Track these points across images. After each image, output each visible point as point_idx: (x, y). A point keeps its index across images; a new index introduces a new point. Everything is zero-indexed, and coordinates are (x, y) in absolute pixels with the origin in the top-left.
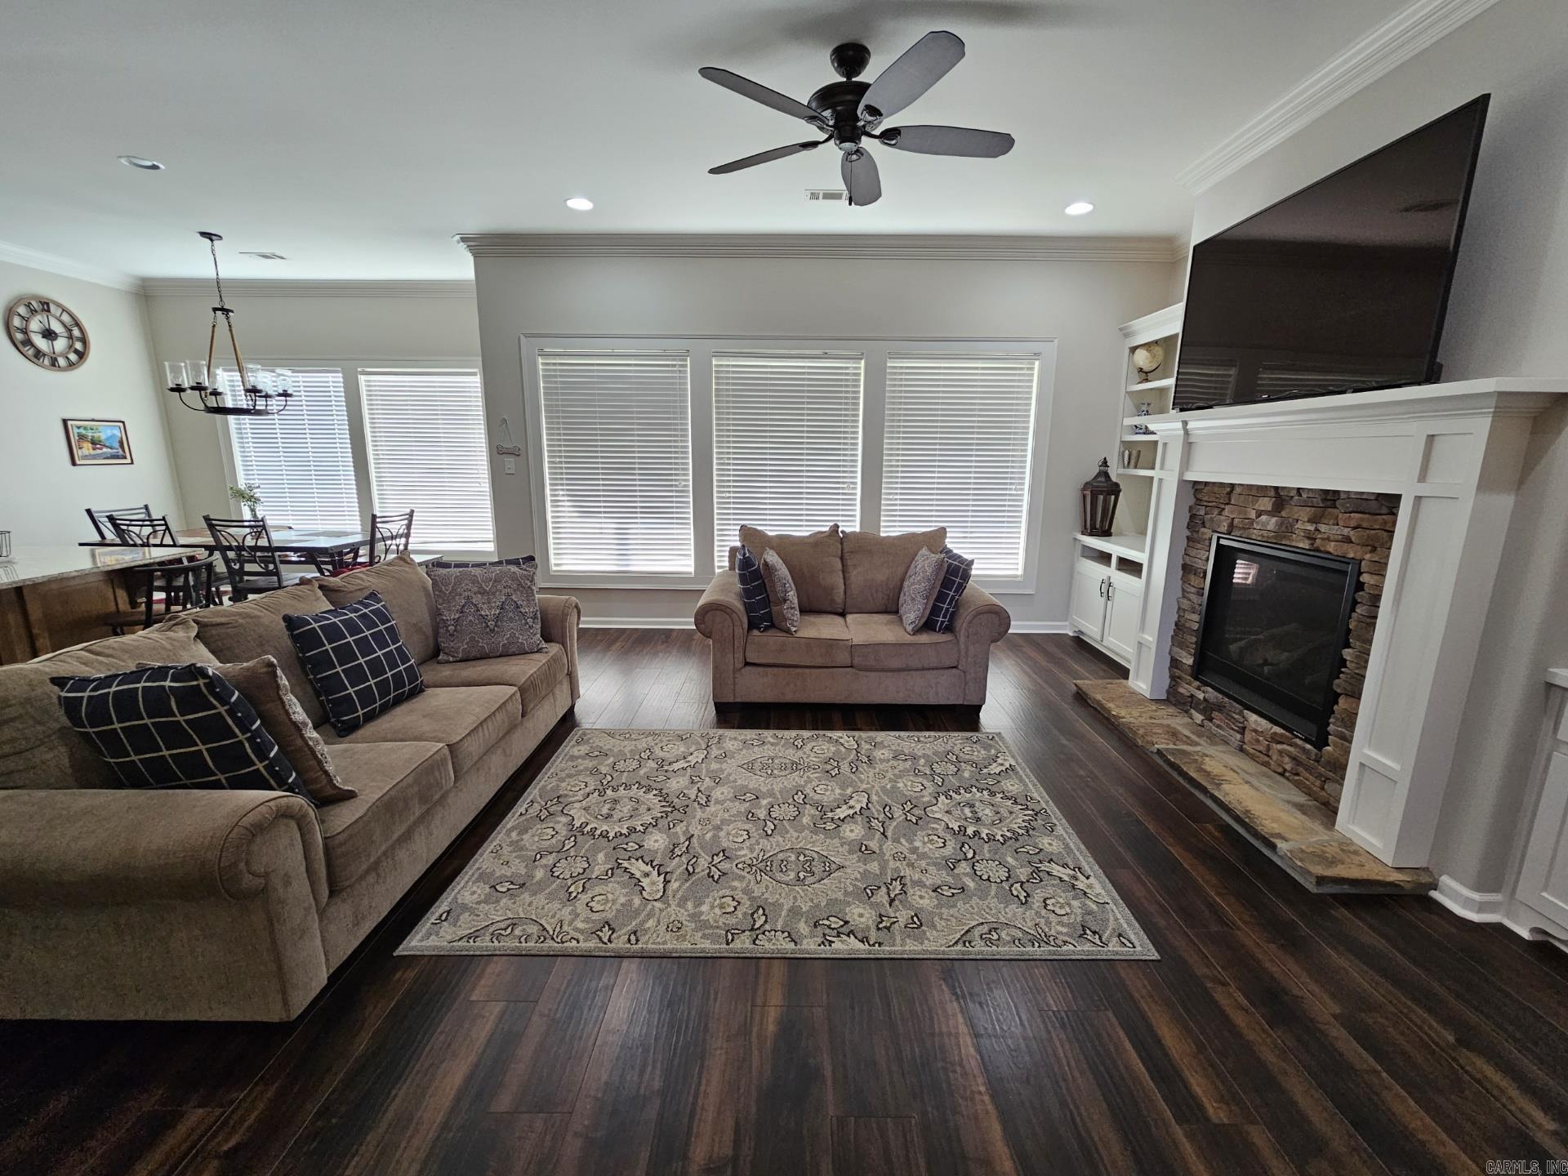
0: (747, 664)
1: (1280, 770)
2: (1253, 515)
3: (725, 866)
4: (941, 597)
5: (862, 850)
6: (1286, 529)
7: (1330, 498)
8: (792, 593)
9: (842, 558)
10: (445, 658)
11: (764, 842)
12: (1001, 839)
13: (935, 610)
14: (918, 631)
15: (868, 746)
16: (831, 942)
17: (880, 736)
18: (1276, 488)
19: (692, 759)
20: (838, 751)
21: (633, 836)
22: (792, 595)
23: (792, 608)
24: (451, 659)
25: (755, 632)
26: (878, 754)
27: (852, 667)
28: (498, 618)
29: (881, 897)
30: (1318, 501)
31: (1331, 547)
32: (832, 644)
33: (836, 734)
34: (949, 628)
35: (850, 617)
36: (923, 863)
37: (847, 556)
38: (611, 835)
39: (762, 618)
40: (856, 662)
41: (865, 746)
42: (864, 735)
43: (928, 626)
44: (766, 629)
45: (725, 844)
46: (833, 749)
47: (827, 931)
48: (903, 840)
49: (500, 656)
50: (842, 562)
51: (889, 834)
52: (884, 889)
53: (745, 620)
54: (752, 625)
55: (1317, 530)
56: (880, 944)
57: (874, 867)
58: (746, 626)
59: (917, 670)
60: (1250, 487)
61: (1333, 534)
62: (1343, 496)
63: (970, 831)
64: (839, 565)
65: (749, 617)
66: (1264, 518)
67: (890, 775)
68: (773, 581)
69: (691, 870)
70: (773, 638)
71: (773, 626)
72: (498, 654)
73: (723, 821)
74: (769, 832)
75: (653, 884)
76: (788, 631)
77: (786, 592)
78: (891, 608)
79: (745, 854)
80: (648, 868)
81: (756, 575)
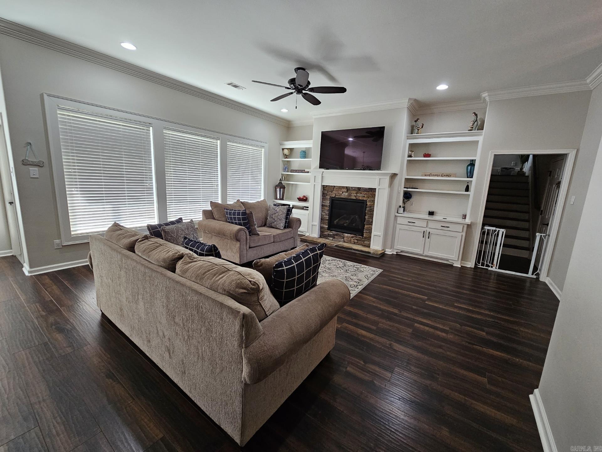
0: (250, 248)
1: (354, 243)
2: (341, 193)
6: (350, 195)
7: (359, 189)
18: (347, 187)
27: (273, 242)
31: (360, 198)
32: (270, 236)
34: (289, 227)
40: (275, 241)
53: (248, 233)
55: (357, 195)
59: (286, 240)
60: (340, 187)
61: (360, 196)
62: (361, 188)
66: (344, 193)
70: (255, 237)
71: (252, 234)
76: (258, 235)
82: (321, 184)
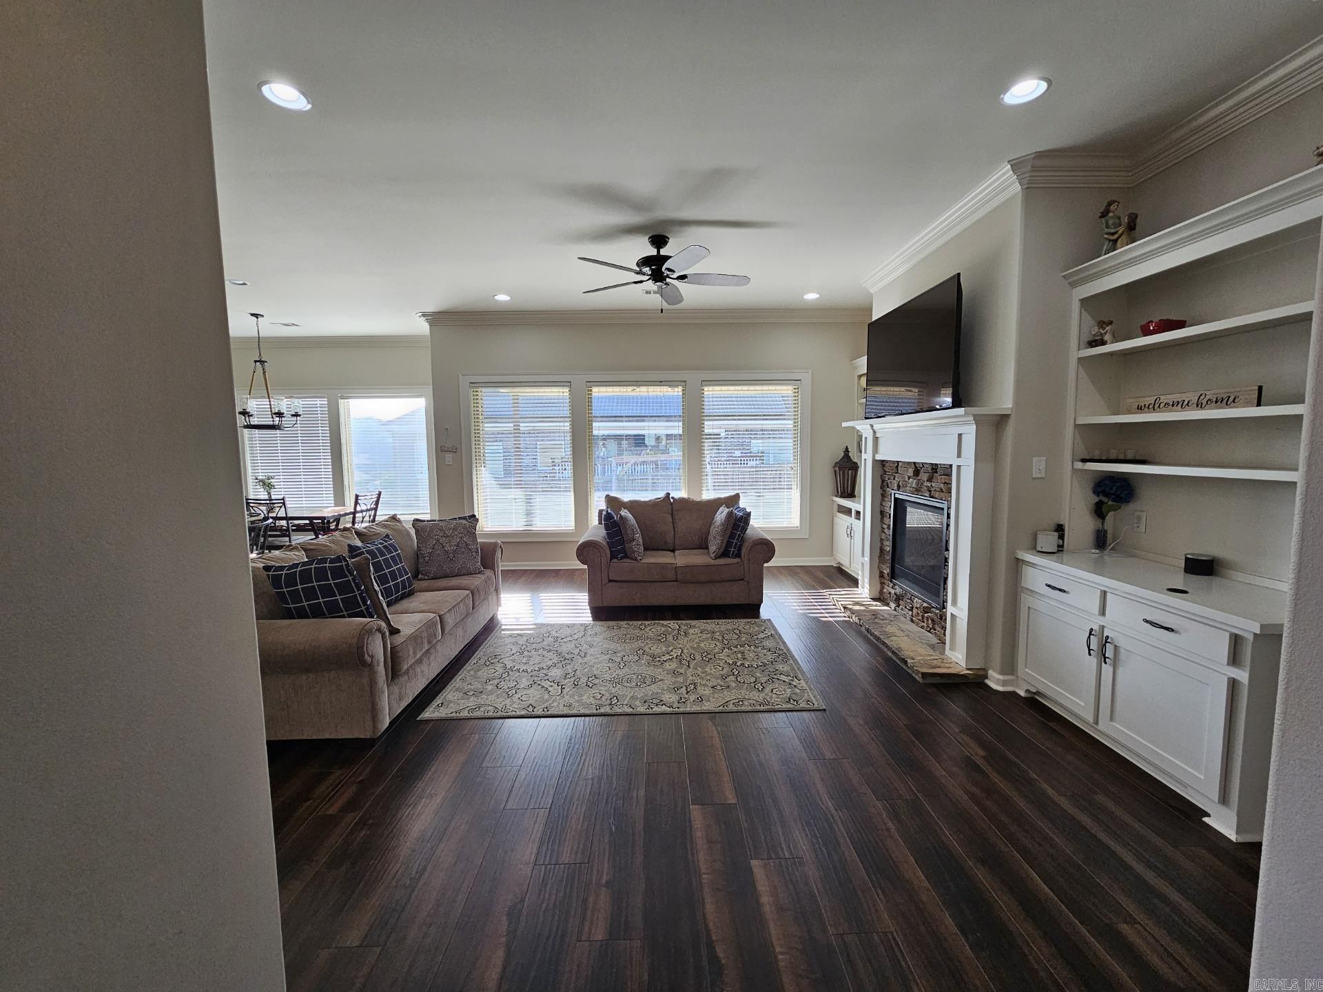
0: (610, 581)
1: (928, 629)
2: (907, 479)
3: (596, 681)
4: (732, 536)
5: (674, 673)
6: (920, 486)
7: (935, 467)
8: (638, 535)
9: (672, 515)
10: (422, 577)
11: (618, 672)
12: (756, 666)
13: (729, 544)
14: (716, 558)
15: (686, 628)
16: (652, 708)
17: (693, 623)
18: (915, 463)
19: (576, 636)
20: (667, 631)
21: (542, 671)
22: (638, 536)
23: (638, 545)
24: (426, 578)
25: (615, 560)
26: (691, 631)
27: (676, 581)
28: (455, 552)
29: (683, 690)
30: (930, 469)
31: (937, 495)
32: (664, 566)
33: (665, 623)
34: (738, 555)
35: (677, 552)
36: (709, 678)
37: (675, 513)
38: (529, 671)
39: (619, 552)
40: (679, 577)
41: (683, 627)
42: (684, 622)
43: (725, 554)
44: (622, 558)
45: (595, 673)
46: (663, 629)
47: (651, 704)
48: (699, 669)
49: (456, 576)
50: (672, 517)
51: (691, 666)
52: (685, 688)
53: (608, 552)
54: (613, 556)
55: (931, 486)
56: (678, 708)
57: (681, 679)
58: (609, 556)
59: (718, 582)
60: (905, 463)
61: (937, 490)
62: (939, 466)
63: (739, 664)
64: (670, 520)
65: (611, 551)
66: (911, 480)
67: (697, 640)
68: (625, 528)
69: (576, 684)
70: (627, 563)
71: (626, 557)
72: (455, 574)
73: (594, 663)
74: (622, 667)
75: (555, 689)
76: (636, 559)
77: (634, 534)
78: (703, 546)
79: (607, 676)
80: (552, 684)
81: (615, 524)
82: (874, 456)
